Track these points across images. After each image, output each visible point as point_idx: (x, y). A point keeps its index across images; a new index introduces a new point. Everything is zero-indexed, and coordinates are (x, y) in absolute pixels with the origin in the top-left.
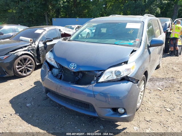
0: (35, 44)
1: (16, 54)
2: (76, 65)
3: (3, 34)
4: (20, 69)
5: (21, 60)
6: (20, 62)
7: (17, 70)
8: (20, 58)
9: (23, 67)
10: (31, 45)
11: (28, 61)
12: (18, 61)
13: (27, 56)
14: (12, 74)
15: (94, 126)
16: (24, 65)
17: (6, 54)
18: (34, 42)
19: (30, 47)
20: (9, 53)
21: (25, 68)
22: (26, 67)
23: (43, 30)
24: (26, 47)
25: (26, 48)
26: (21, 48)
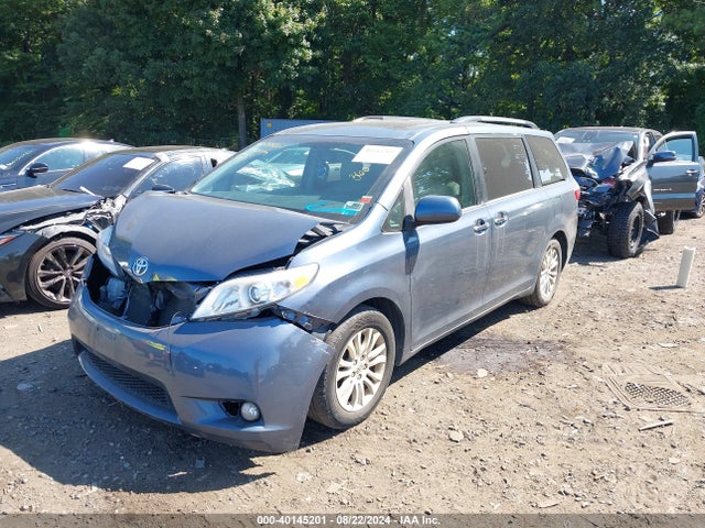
0: (113, 205)
1: (40, 233)
2: (146, 265)
3: (46, 170)
4: (51, 282)
5: (55, 254)
6: (51, 258)
7: (41, 284)
8: (53, 244)
9: (61, 275)
10: (98, 205)
11: (83, 257)
12: (45, 253)
13: (78, 240)
14: (20, 294)
15: (181, 459)
16: (65, 268)
17: (9, 231)
18: (113, 198)
19: (94, 213)
20: (17, 227)
21: (67, 279)
22: (73, 275)
23: (151, 161)
24: (79, 211)
25: (80, 216)
26: (64, 214)
